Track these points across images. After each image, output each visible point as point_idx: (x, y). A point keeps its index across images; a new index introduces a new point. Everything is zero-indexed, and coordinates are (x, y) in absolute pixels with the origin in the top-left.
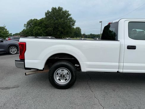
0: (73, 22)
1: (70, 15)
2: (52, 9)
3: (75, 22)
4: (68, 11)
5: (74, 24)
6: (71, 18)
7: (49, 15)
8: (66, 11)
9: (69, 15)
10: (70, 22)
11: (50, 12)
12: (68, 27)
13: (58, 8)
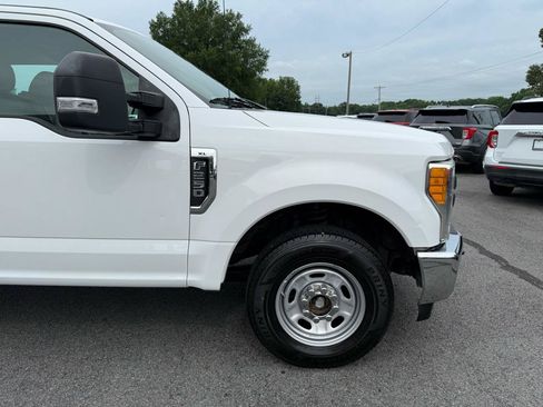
0: (260, 58)
1: (247, 31)
2: (176, 10)
3: (266, 57)
4: (239, 16)
5: (264, 64)
6: (251, 42)
7: (166, 31)
8: (231, 14)
9: (242, 30)
10: (246, 56)
11: (165, 19)
12: (238, 78)
13: (199, 5)
